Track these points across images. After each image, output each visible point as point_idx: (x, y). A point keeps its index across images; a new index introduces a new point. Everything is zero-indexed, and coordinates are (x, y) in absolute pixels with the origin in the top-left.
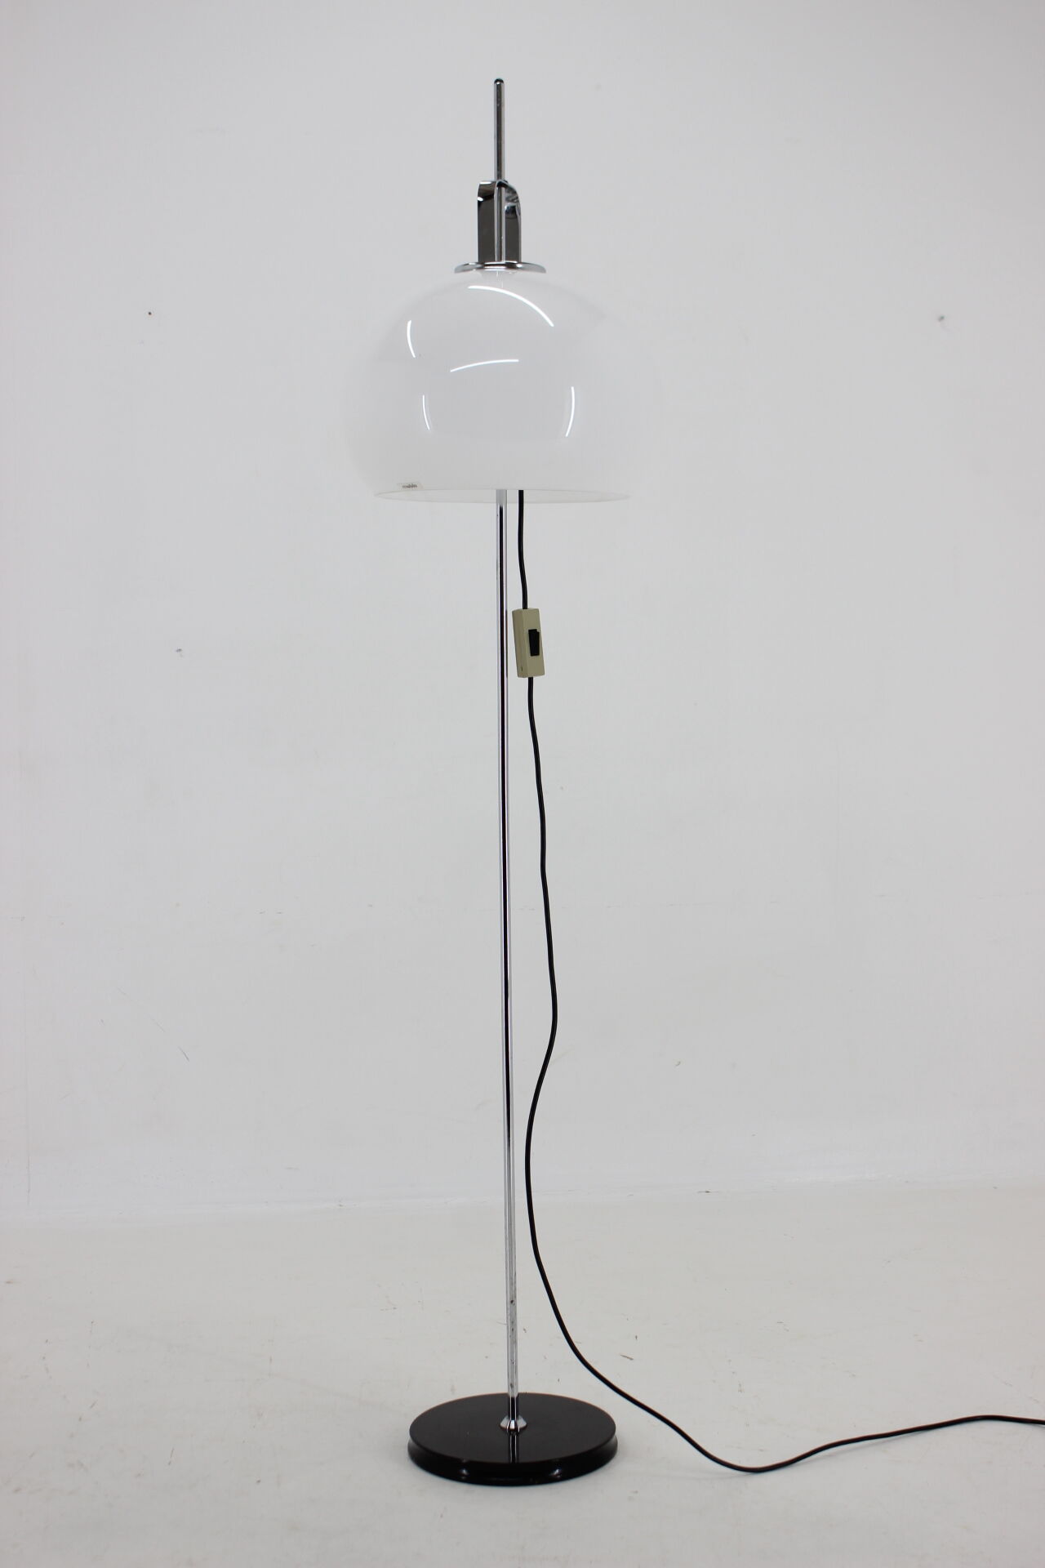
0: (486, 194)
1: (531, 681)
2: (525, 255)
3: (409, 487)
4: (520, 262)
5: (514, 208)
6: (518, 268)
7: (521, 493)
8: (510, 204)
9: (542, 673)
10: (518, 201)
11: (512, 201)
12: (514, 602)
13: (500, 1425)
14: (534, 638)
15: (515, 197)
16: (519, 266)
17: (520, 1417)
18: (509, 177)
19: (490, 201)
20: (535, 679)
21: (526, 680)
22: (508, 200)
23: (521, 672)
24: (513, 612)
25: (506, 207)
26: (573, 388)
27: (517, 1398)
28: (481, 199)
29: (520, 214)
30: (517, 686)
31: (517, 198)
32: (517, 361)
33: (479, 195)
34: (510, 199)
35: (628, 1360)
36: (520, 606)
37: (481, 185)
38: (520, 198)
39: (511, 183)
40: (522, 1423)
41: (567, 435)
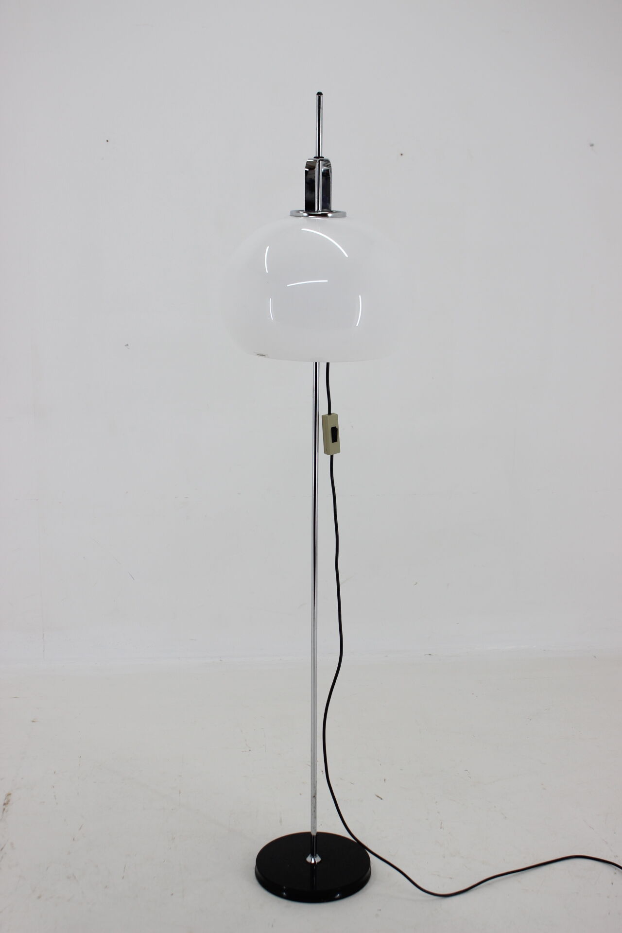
0: (310, 167)
1: (332, 457)
2: (334, 207)
3: (261, 355)
4: (331, 212)
5: (328, 170)
6: (329, 217)
7: (328, 364)
8: (325, 168)
9: (339, 451)
10: (330, 167)
11: (327, 166)
12: (323, 410)
13: (306, 859)
14: (335, 432)
15: (329, 164)
16: (330, 215)
17: (317, 855)
18: (325, 154)
19: (313, 171)
20: (334, 456)
21: (329, 456)
22: (324, 165)
23: (327, 451)
24: (322, 416)
25: (322, 170)
26: (360, 296)
27: (316, 835)
28: (308, 170)
29: (331, 173)
30: (324, 459)
31: (330, 165)
32: (327, 281)
33: (306, 167)
34: (326, 165)
35: (380, 799)
36: (327, 413)
37: (307, 162)
38: (332, 165)
39: (326, 158)
40: (318, 859)
41: (357, 325)
